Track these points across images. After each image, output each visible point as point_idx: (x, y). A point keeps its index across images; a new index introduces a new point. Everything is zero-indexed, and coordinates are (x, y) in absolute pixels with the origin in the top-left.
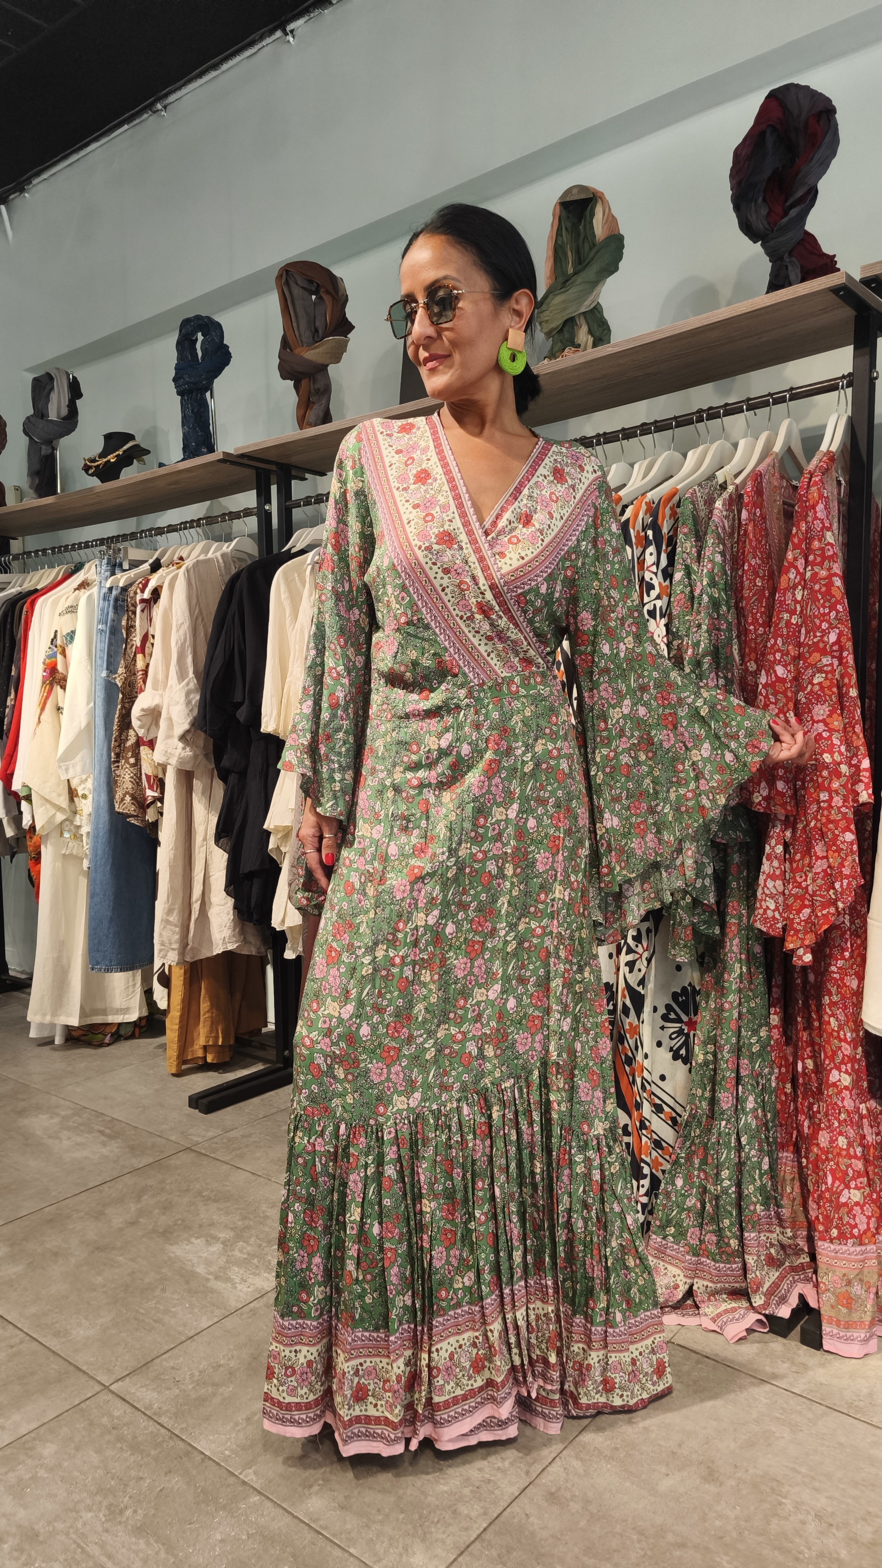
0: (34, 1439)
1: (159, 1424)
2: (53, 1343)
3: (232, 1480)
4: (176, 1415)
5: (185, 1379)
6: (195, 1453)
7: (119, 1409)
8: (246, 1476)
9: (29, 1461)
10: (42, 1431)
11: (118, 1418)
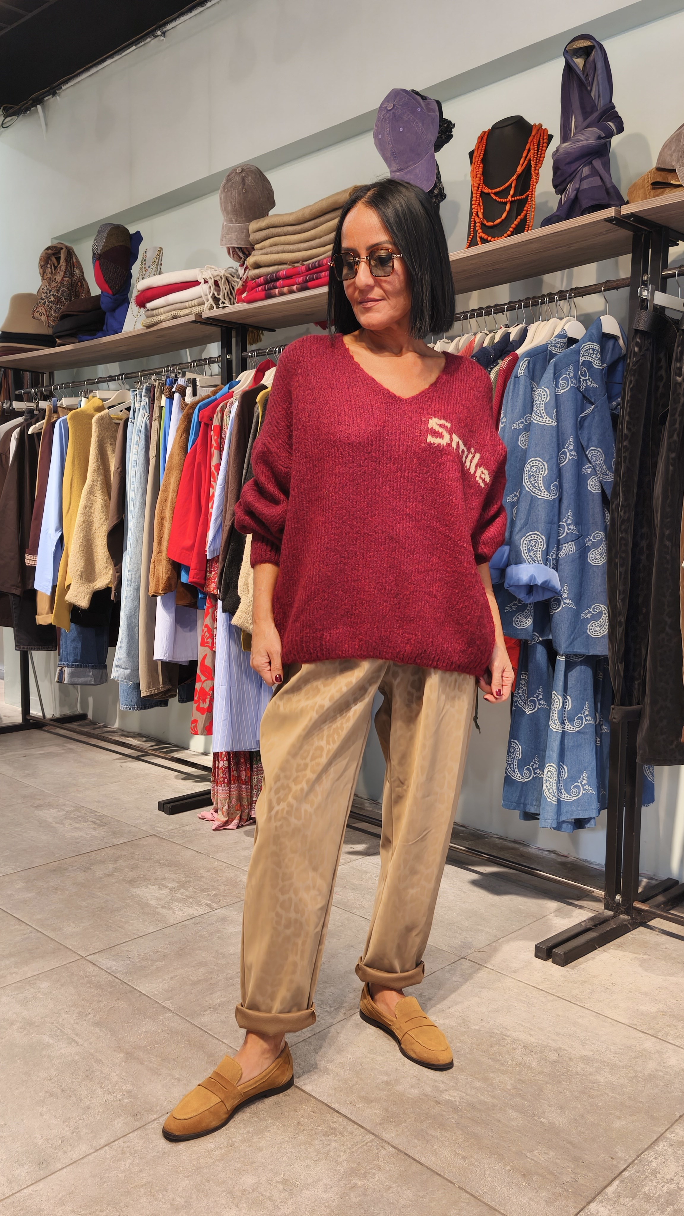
0: (35, 979)
1: (115, 977)
2: (51, 935)
3: (156, 1005)
4: (126, 973)
5: (134, 956)
6: (136, 992)
7: (91, 969)
8: (165, 1004)
9: (32, 990)
10: (41, 976)
11: (89, 972)
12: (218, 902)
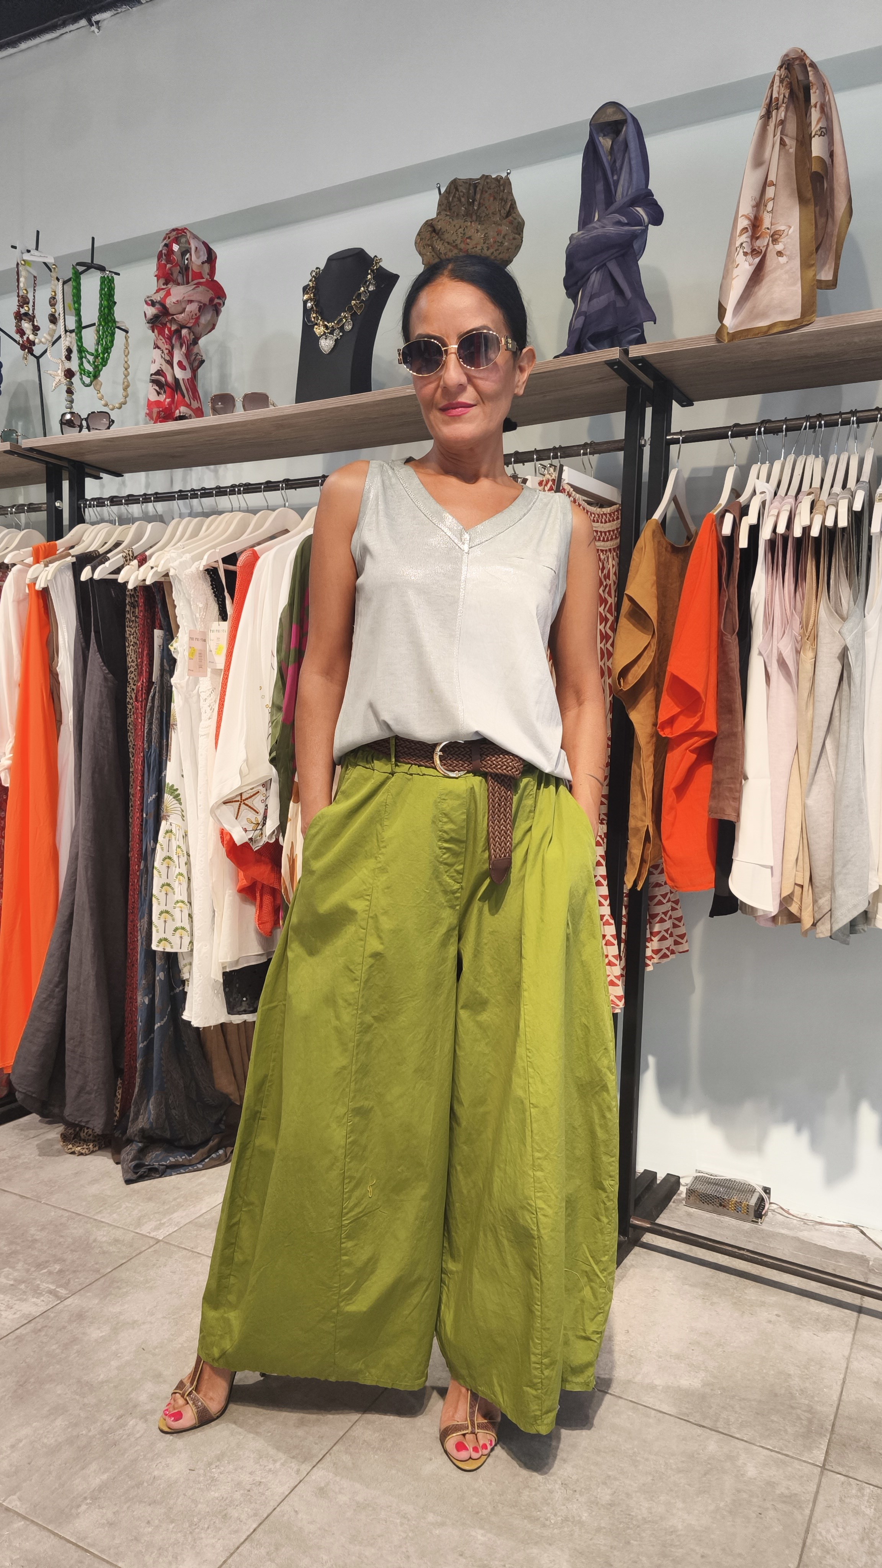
12: (65, 1286)
